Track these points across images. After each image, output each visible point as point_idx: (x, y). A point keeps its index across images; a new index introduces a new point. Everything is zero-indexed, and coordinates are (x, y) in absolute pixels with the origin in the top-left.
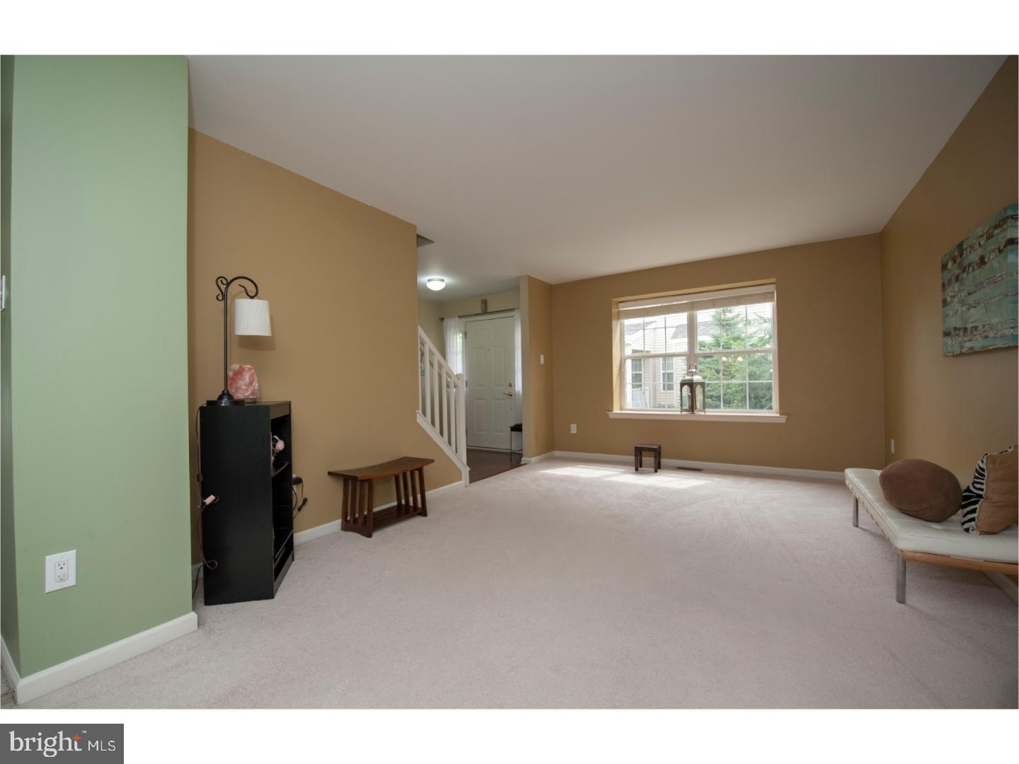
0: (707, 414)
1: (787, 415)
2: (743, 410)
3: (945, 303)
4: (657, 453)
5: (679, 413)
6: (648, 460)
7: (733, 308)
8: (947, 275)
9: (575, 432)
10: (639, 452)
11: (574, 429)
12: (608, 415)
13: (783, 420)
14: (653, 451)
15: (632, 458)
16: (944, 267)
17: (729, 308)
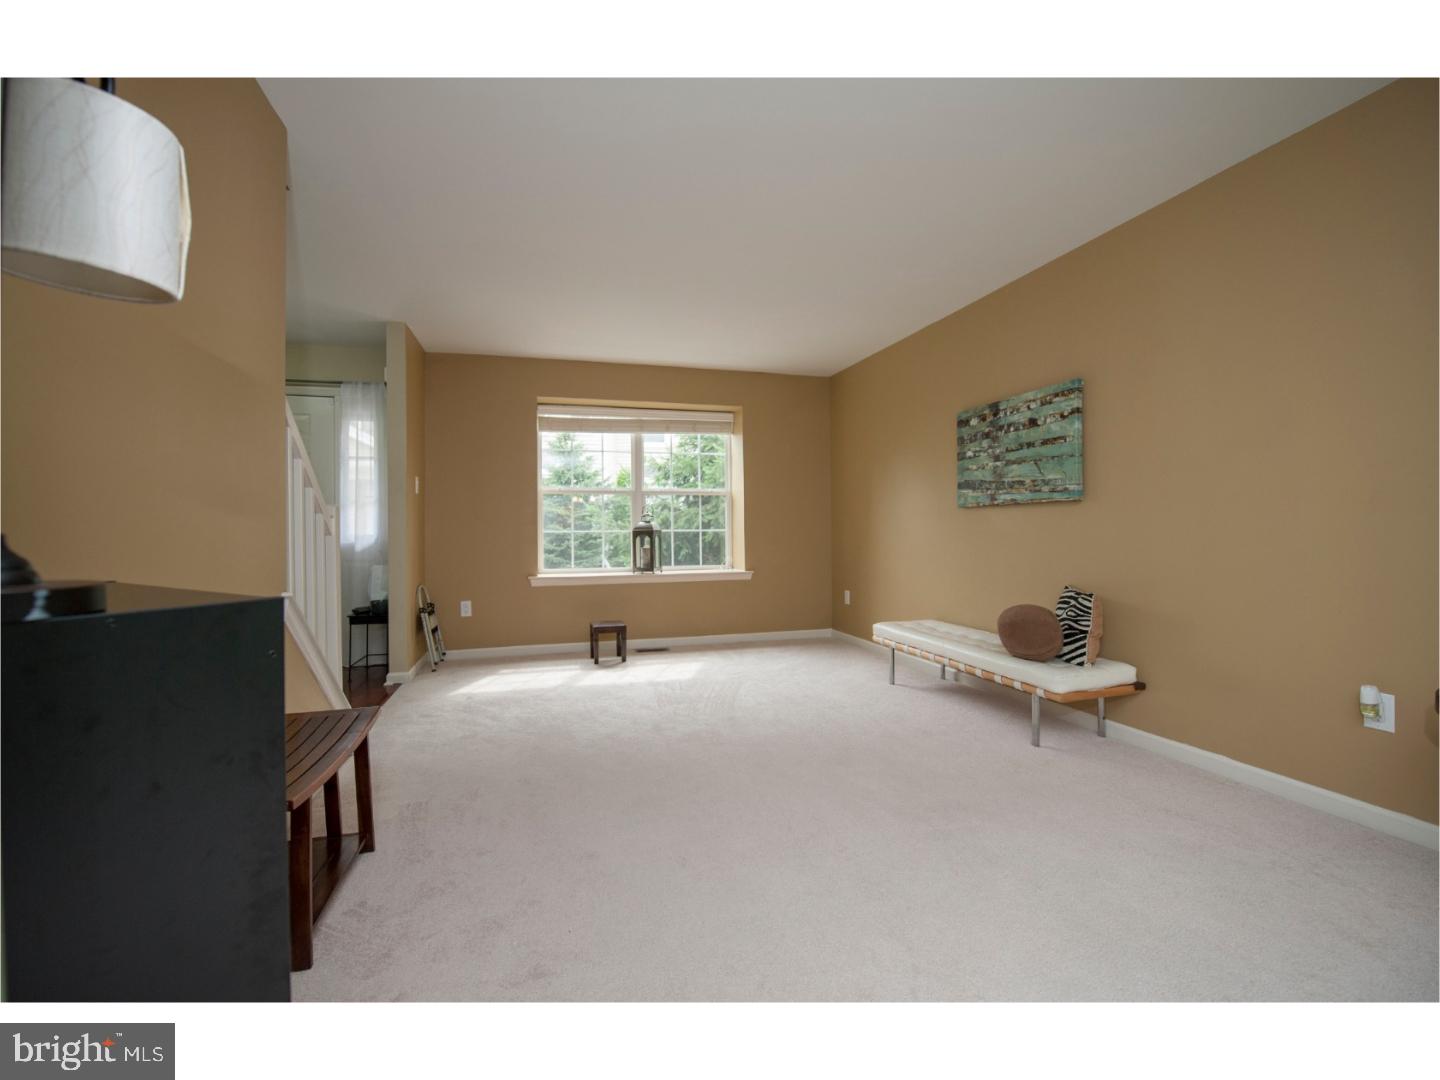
0: (664, 573)
1: (753, 570)
2: (696, 566)
3: (961, 457)
4: (621, 633)
5: (631, 574)
6: (608, 644)
7: (577, 434)
8: (965, 431)
9: (469, 614)
10: (595, 635)
11: (466, 609)
12: (529, 581)
13: (749, 576)
14: (612, 632)
15: (586, 646)
16: (963, 423)
17: (571, 434)
